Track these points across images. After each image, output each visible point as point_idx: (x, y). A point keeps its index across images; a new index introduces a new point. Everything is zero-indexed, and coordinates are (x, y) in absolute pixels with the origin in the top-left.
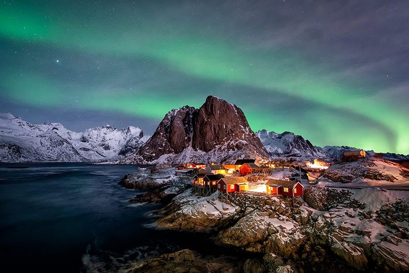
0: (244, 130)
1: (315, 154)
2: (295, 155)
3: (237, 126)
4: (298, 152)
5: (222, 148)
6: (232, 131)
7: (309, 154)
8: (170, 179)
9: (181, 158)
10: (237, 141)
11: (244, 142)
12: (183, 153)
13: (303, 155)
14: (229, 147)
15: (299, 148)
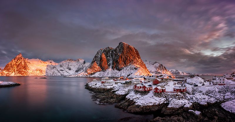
0: (138, 60)
1: (167, 72)
2: (159, 73)
3: (135, 58)
4: (160, 71)
5: (127, 69)
6: (132, 60)
7: (165, 72)
8: (113, 86)
9: (106, 73)
10: (135, 65)
11: (138, 66)
12: (107, 72)
13: (163, 73)
14: (131, 69)
15: (161, 70)
